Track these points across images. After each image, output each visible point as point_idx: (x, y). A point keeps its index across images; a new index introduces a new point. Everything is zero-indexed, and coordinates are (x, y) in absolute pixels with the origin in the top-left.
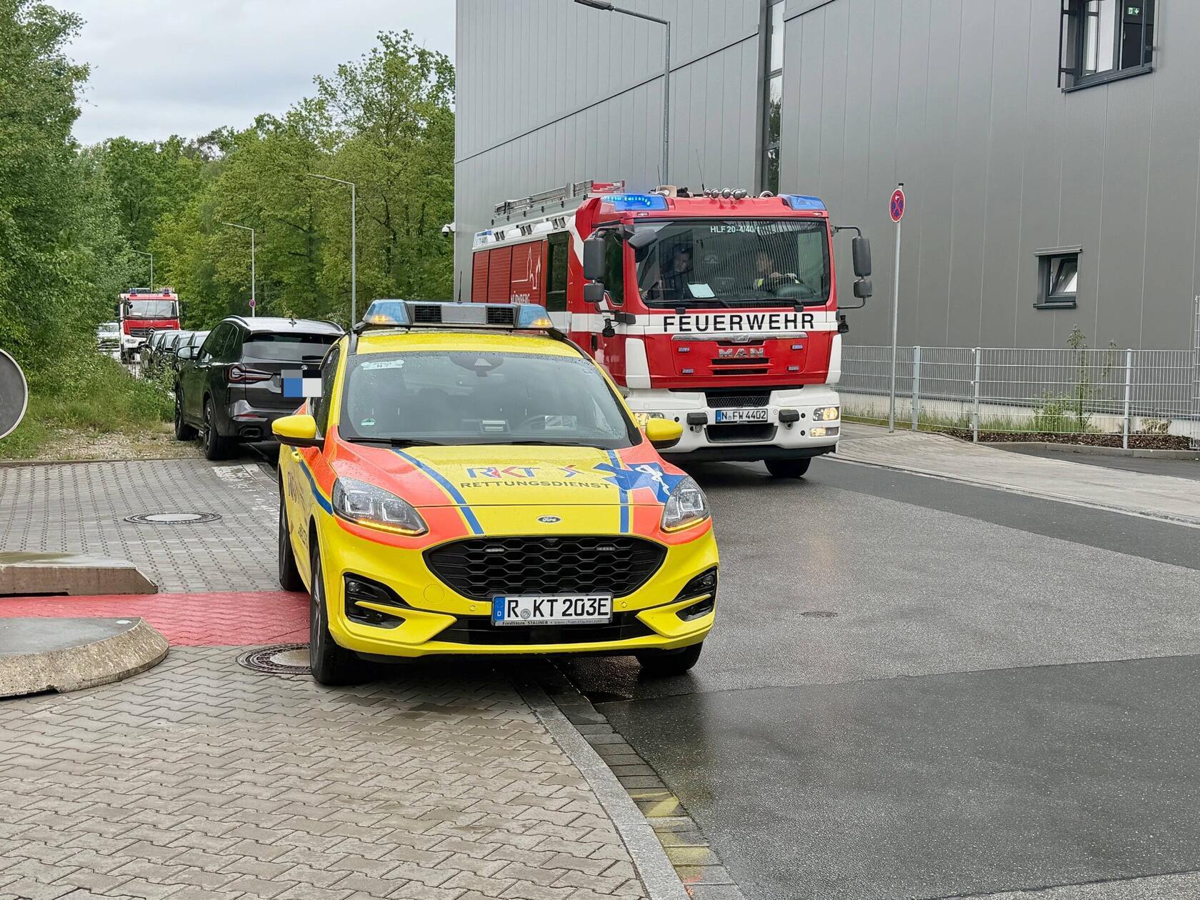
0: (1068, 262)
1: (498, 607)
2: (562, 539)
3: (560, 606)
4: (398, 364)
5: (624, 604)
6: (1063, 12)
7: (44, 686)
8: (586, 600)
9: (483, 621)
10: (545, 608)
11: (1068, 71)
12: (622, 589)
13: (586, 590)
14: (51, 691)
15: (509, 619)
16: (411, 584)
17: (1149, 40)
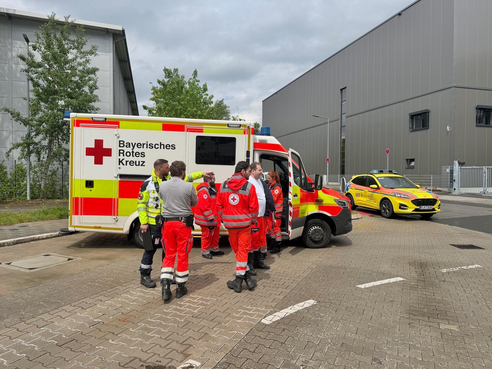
0: (413, 160)
1: (420, 207)
2: (427, 199)
3: (427, 207)
4: (383, 178)
5: (434, 207)
6: (410, 118)
7: (358, 218)
8: (430, 207)
9: (418, 209)
10: (425, 207)
11: (411, 128)
12: (433, 205)
13: (430, 205)
14: (358, 219)
15: (421, 209)
16: (409, 204)
17: (428, 123)
